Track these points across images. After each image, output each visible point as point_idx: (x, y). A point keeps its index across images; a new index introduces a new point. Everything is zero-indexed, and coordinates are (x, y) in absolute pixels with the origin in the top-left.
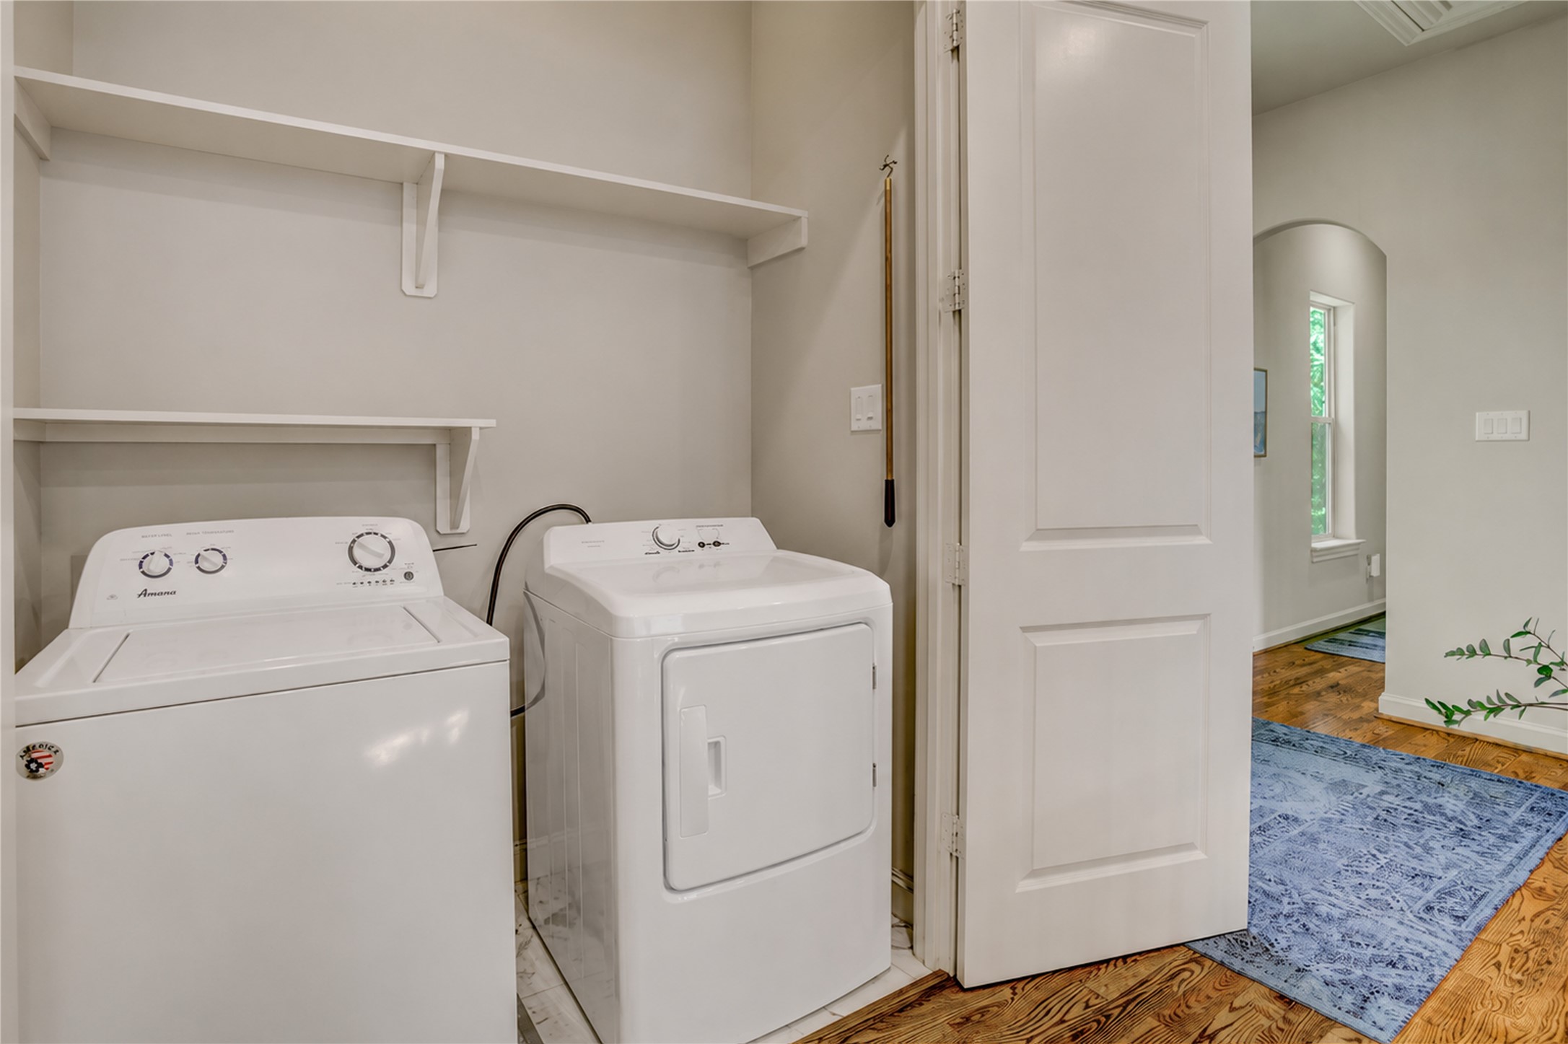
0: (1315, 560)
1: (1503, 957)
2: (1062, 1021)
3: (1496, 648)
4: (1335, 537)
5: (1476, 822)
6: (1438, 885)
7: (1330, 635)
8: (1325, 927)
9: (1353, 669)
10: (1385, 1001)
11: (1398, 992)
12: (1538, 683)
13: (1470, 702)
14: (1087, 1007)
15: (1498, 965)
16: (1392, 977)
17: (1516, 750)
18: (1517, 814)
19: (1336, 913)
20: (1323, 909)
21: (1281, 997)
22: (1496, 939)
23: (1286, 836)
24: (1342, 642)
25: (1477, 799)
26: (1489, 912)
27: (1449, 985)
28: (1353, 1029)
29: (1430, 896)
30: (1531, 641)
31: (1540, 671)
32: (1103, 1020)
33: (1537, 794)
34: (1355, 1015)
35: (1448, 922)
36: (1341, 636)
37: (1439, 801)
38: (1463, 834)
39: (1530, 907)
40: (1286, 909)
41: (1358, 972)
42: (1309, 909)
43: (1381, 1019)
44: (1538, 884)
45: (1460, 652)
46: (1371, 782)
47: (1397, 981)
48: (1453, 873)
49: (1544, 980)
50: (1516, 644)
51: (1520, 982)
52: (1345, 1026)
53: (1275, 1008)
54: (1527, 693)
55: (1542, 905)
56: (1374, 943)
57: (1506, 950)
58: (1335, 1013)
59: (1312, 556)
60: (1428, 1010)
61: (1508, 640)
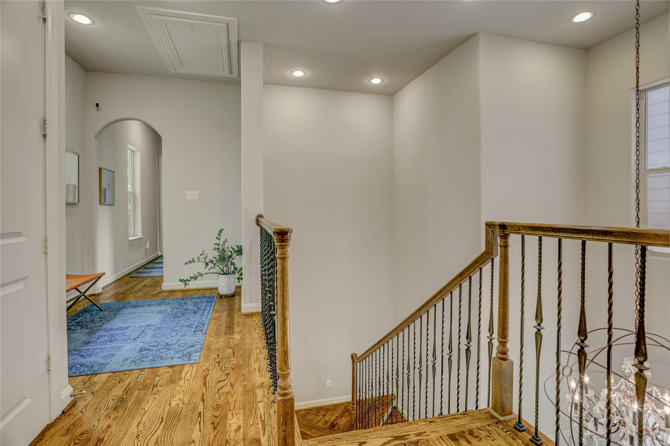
0: (130, 244)
1: (213, 334)
2: (107, 409)
3: (196, 260)
4: (134, 235)
5: (197, 309)
6: (195, 325)
7: (137, 270)
8: (174, 346)
9: (148, 280)
10: (194, 354)
11: (196, 352)
12: (206, 267)
13: (190, 277)
14: (113, 400)
15: (212, 336)
16: (193, 349)
17: (199, 290)
18: (204, 304)
19: (174, 342)
20: (170, 343)
21: (170, 367)
22: (210, 332)
23: (152, 330)
24: (141, 273)
25: (195, 304)
26: (207, 326)
27: (205, 345)
28: (190, 364)
29: (193, 329)
30: (203, 256)
31: (206, 264)
32: (122, 399)
33: (206, 298)
34: (189, 360)
35: (200, 333)
36: (141, 270)
37: (186, 307)
38: (195, 312)
39: (214, 322)
40: (161, 347)
41: (185, 352)
42: (167, 344)
43: (194, 358)
44: (213, 317)
45: (187, 263)
46: (168, 308)
47: (194, 349)
48: (196, 323)
49: (221, 335)
50: (201, 257)
51: (217, 338)
52: (187, 364)
53: (170, 370)
54: (203, 271)
55: (215, 321)
56: (186, 344)
57: (213, 333)
58: (185, 363)
59: (129, 243)
60: (203, 352)
61: (199, 257)
